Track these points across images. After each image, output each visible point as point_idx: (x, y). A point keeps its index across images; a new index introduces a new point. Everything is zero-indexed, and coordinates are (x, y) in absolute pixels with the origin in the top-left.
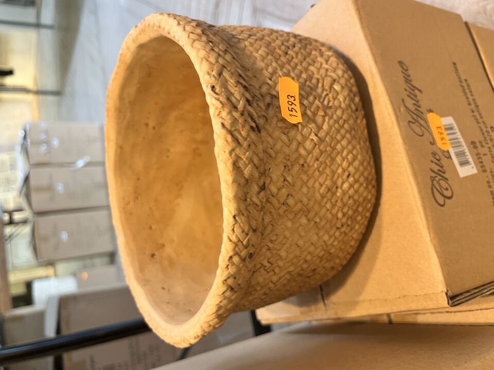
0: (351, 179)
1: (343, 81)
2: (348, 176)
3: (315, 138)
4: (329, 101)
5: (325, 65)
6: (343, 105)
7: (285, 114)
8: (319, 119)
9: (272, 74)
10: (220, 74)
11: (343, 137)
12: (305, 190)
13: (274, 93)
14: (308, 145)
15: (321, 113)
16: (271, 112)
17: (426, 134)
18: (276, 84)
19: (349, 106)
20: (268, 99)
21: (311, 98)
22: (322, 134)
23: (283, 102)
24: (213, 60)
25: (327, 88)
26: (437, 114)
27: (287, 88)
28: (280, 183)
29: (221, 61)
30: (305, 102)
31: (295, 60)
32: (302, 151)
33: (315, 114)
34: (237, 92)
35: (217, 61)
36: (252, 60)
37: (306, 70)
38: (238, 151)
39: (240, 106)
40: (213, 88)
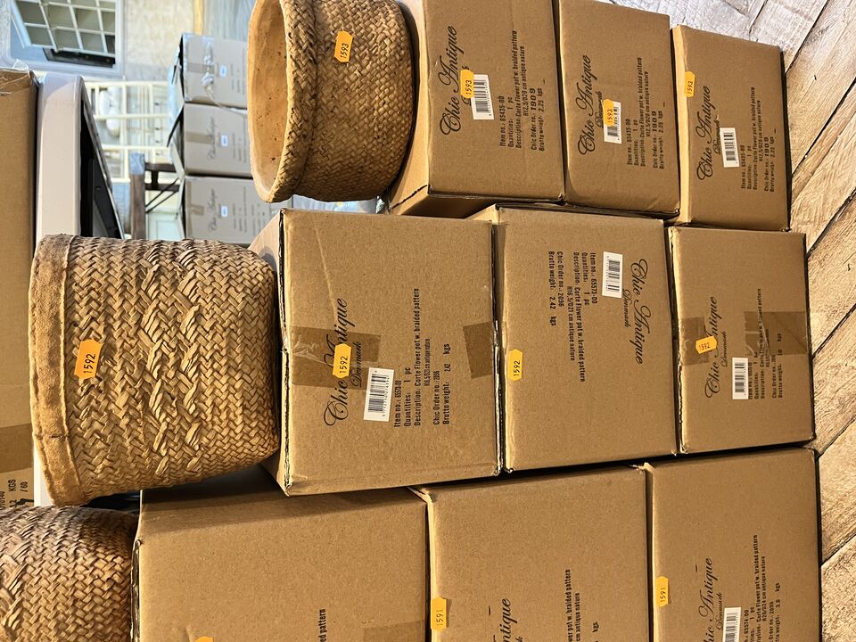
0: (386, 106)
1: (393, 38)
2: (384, 103)
3: (358, 74)
4: (377, 51)
5: (384, 25)
6: (387, 55)
7: (337, 55)
8: (364, 62)
9: (336, 29)
10: (296, 26)
11: (382, 77)
12: (347, 105)
13: (333, 41)
14: (352, 77)
15: (367, 58)
16: (328, 53)
17: (453, 84)
18: (336, 35)
19: (394, 55)
20: (328, 45)
21: (362, 47)
22: (364, 72)
23: (338, 49)
24: (293, 17)
25: (378, 41)
26: (472, 71)
27: (344, 39)
28: (329, 98)
29: (299, 18)
30: (356, 49)
31: (360, 20)
32: (346, 80)
33: (361, 58)
34: (303, 38)
35: (296, 18)
36: (325, 18)
37: (366, 27)
38: (298, 72)
39: (304, 47)
40: (290, 34)
